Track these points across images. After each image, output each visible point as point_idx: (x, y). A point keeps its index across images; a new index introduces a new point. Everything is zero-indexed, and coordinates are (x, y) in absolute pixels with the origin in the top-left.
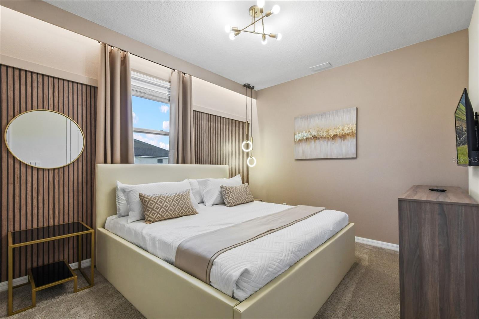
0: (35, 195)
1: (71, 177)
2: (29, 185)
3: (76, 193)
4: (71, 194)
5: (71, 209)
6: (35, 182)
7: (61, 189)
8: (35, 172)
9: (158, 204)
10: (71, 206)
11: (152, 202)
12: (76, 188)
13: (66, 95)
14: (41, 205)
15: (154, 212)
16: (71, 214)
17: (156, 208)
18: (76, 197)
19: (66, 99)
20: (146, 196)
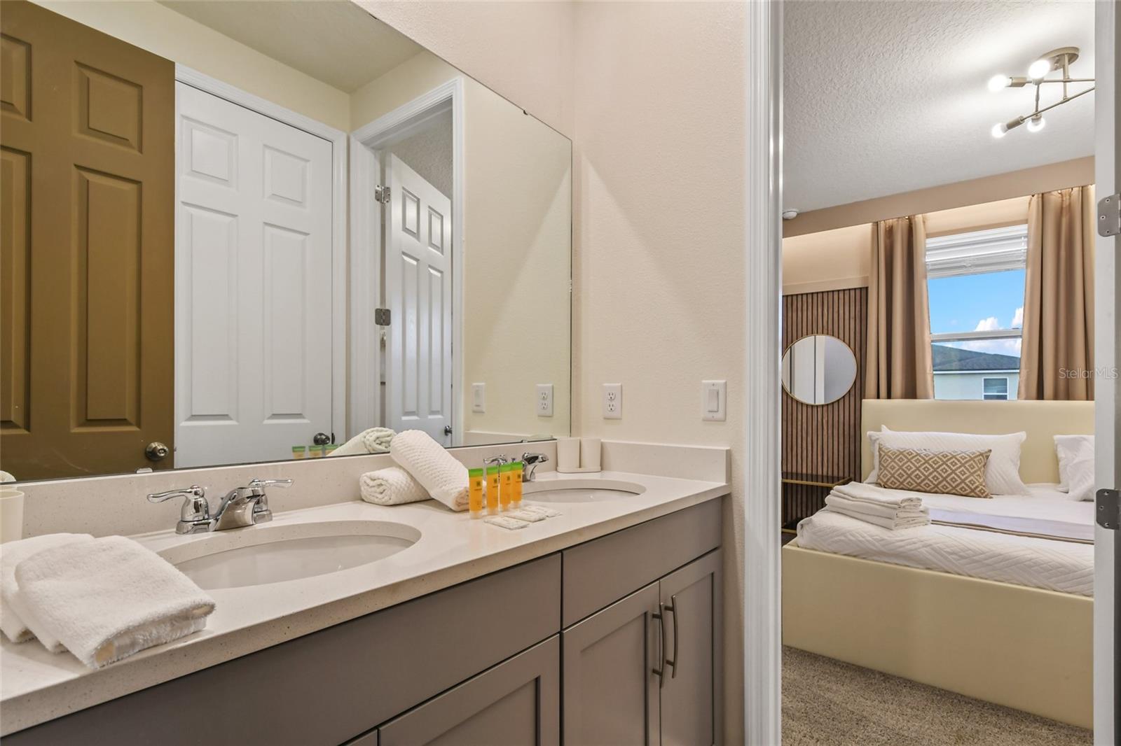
0: (804, 435)
1: (841, 417)
2: (799, 423)
3: (847, 440)
4: (841, 440)
5: (841, 459)
6: (804, 420)
7: (830, 431)
8: (805, 408)
9: (895, 462)
10: (841, 454)
11: (888, 458)
12: (846, 433)
13: (836, 310)
14: (810, 448)
15: (887, 473)
16: (841, 465)
17: (891, 468)
18: (847, 445)
19: (836, 315)
20: (883, 449)
